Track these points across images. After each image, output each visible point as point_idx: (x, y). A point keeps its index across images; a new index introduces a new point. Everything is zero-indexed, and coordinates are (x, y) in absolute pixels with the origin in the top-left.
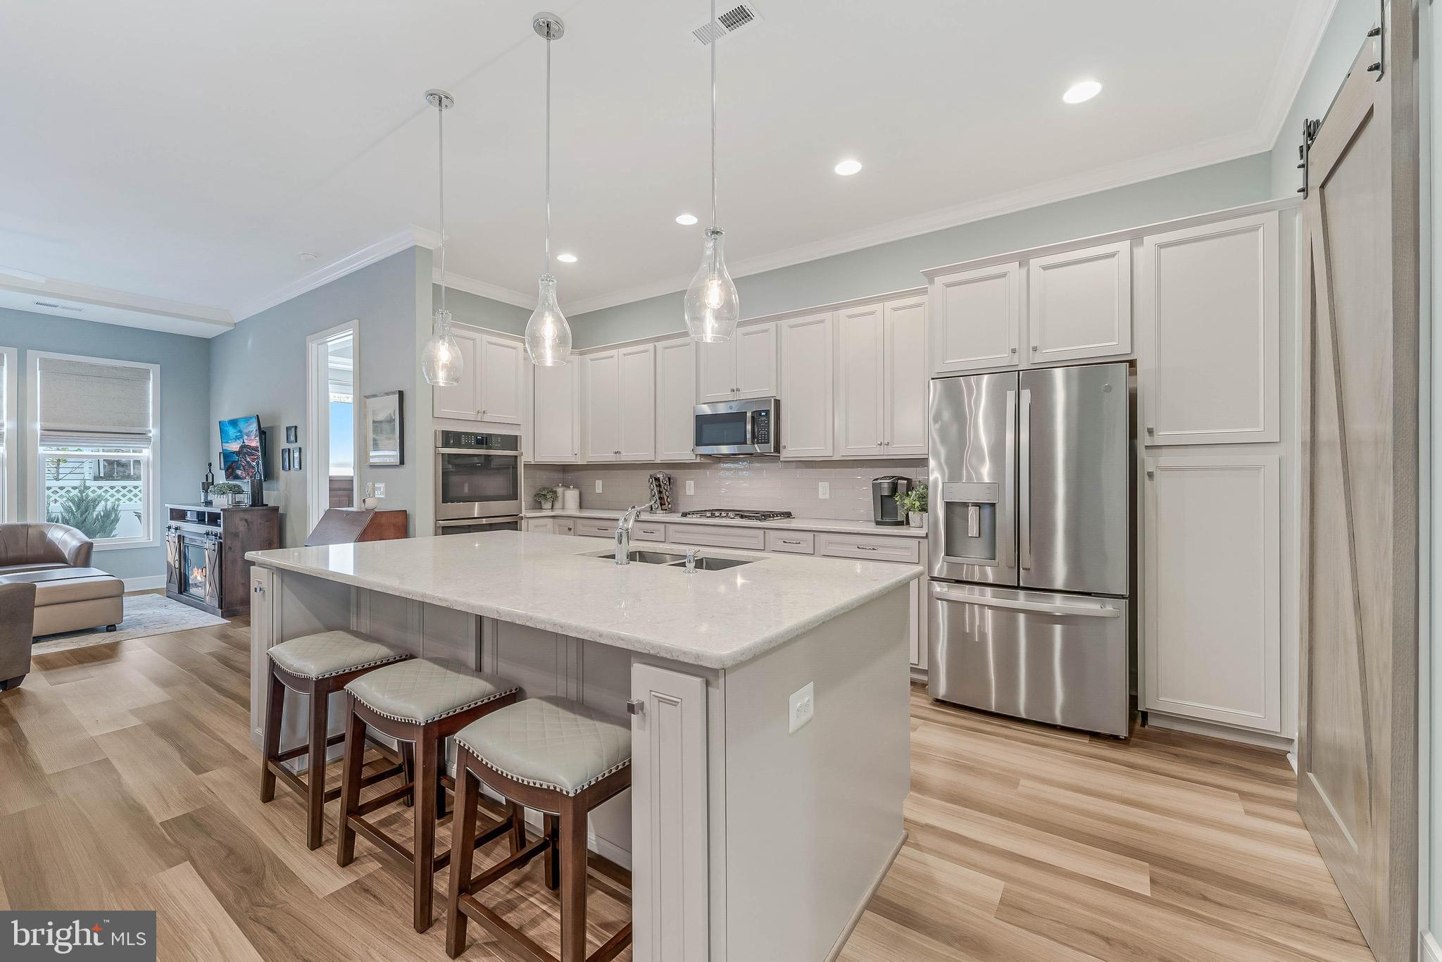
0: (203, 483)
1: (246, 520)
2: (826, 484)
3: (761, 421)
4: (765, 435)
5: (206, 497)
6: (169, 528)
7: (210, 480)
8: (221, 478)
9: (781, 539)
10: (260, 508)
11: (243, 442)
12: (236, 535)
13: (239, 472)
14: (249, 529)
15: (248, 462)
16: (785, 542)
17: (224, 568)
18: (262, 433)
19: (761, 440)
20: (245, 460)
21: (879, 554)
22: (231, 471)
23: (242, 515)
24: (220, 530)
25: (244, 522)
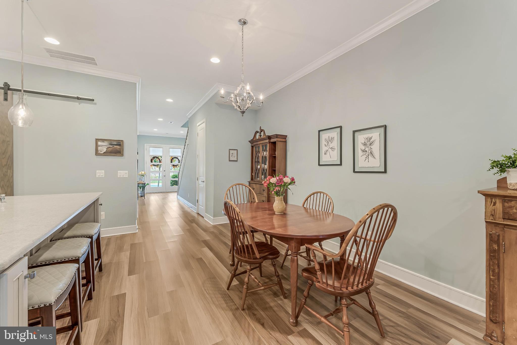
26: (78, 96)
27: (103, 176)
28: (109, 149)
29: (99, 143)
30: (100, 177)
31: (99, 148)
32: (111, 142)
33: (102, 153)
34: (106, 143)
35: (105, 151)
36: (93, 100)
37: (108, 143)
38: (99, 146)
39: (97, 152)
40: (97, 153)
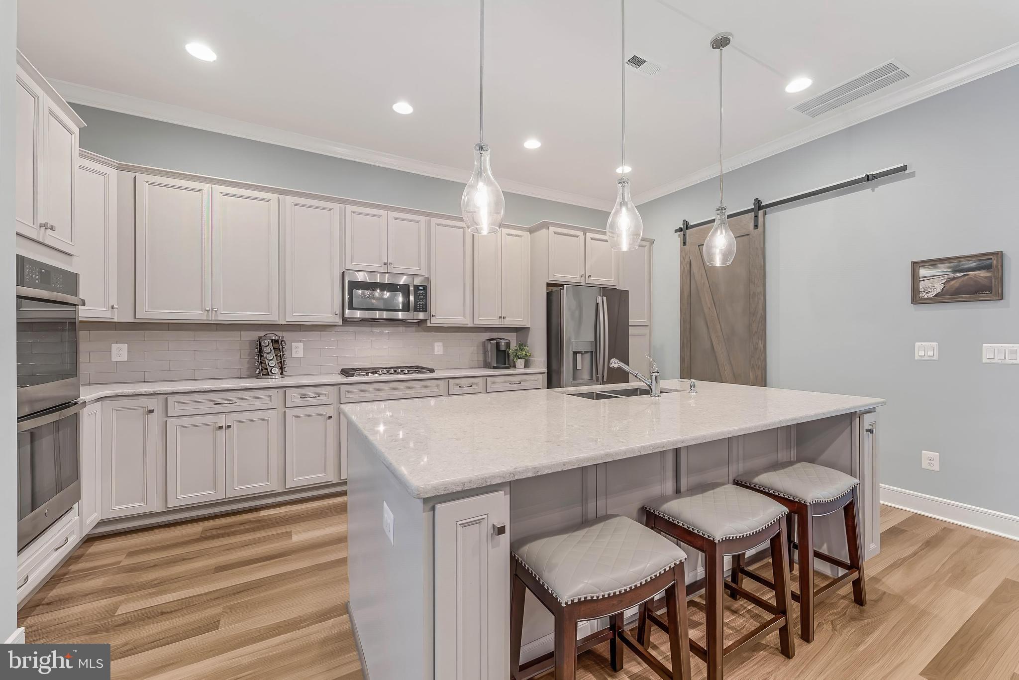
2: (441, 344)
3: (420, 294)
4: (422, 304)
9: (458, 385)
16: (460, 387)
19: (420, 309)
21: (524, 385)
26: (868, 174)
27: (935, 358)
28: (953, 282)
29: (923, 272)
30: (923, 358)
31: (922, 285)
32: (956, 263)
33: (930, 295)
34: (941, 270)
35: (939, 290)
36: (904, 168)
37: (949, 268)
38: (920, 279)
39: (917, 296)
40: (917, 298)
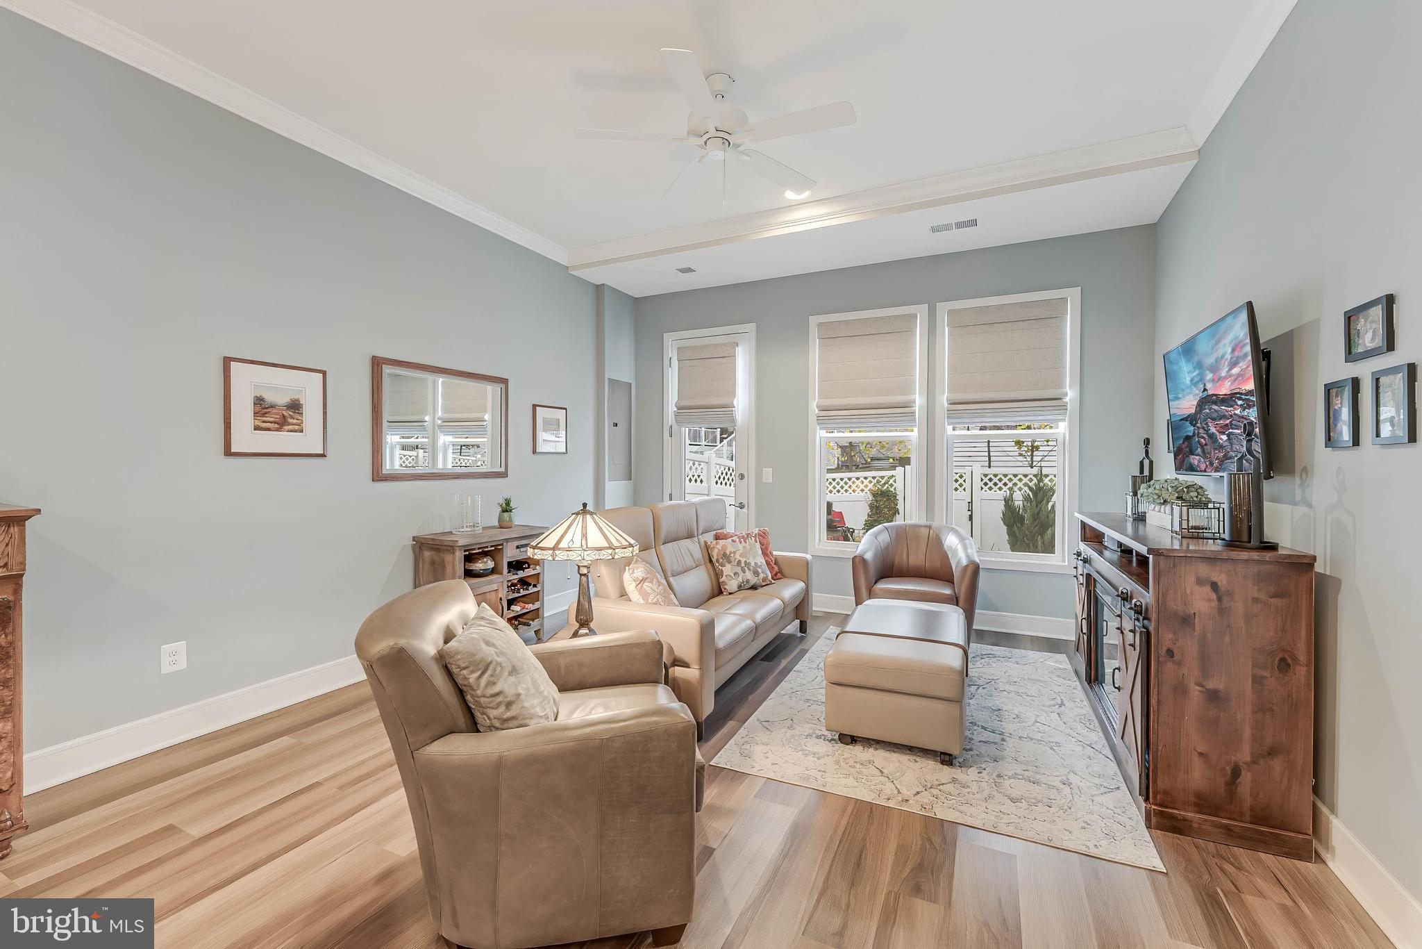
0: (1134, 477)
1: (1214, 586)
5: (1135, 506)
6: (1079, 554)
7: (1146, 473)
8: (1166, 469)
10: (1255, 555)
11: (1205, 390)
12: (1186, 621)
13: (1195, 460)
14: (1222, 611)
15: (1211, 436)
17: (1153, 701)
18: (1263, 357)
20: (1207, 431)
22: (1183, 455)
23: (1204, 570)
24: (1146, 597)
25: (1207, 589)
